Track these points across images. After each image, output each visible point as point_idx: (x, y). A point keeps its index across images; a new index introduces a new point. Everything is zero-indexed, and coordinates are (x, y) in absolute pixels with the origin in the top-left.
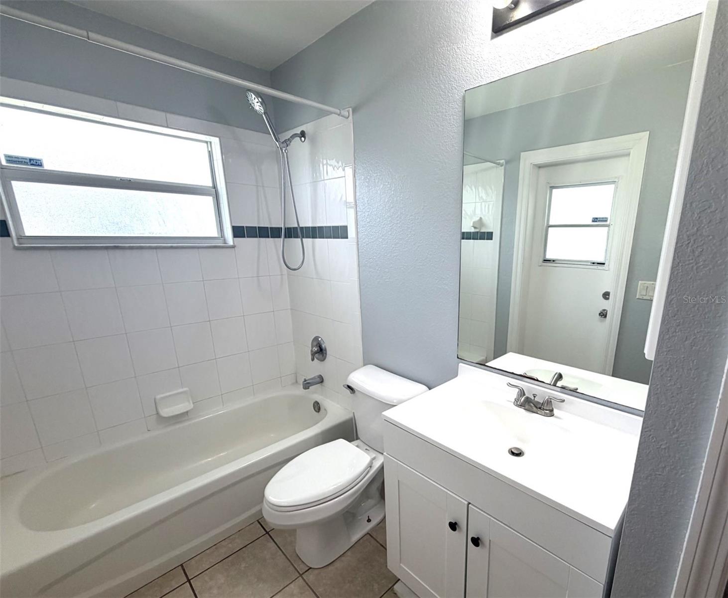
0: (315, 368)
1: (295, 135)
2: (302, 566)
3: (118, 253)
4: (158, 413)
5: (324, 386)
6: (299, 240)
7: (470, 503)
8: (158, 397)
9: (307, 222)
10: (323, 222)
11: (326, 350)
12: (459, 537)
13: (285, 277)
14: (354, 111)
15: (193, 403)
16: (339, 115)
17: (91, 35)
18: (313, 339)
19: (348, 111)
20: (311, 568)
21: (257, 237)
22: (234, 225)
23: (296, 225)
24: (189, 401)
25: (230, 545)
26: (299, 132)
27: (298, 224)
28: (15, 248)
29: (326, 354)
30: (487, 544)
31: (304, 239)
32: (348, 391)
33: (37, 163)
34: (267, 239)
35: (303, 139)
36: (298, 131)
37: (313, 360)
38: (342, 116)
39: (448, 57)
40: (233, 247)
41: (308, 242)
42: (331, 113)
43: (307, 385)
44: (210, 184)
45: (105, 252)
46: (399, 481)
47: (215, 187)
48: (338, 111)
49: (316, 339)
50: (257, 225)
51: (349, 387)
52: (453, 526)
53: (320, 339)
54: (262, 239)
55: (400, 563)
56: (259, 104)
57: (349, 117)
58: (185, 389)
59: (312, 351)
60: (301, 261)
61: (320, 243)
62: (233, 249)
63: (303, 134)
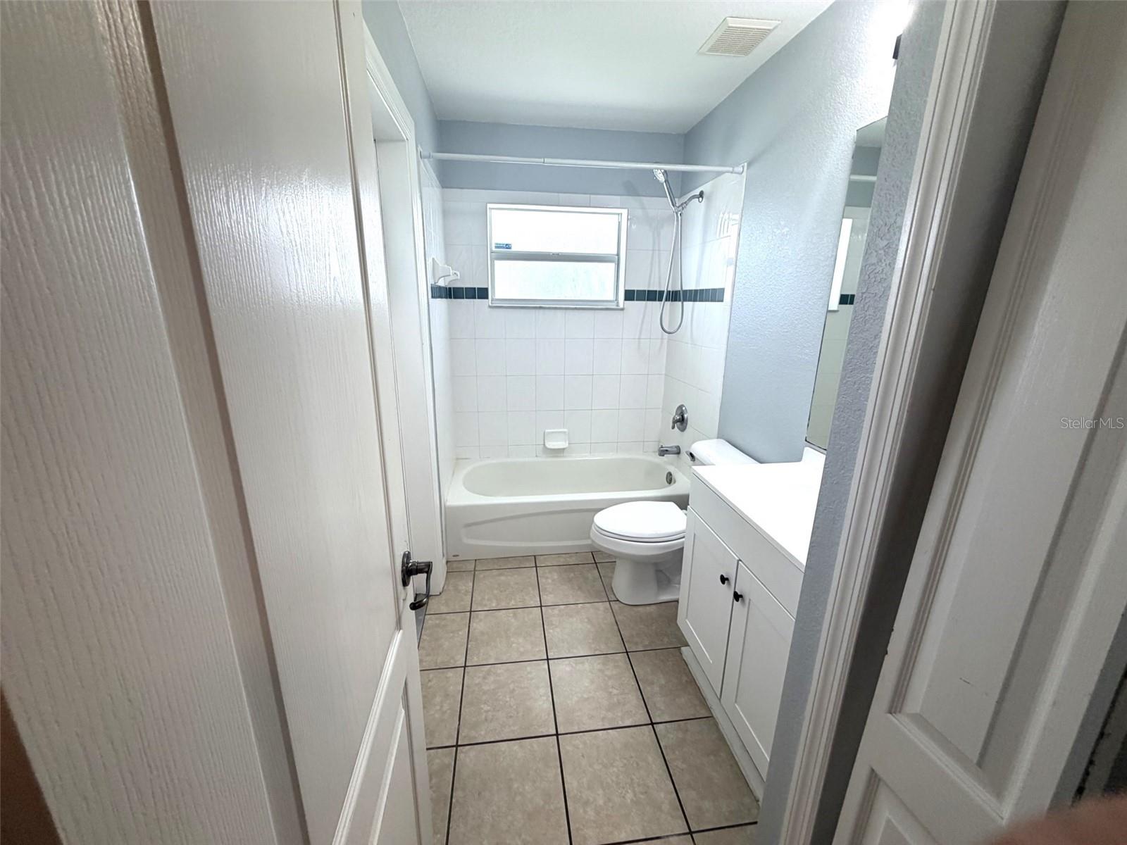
0: (674, 438)
1: (694, 197)
2: (612, 596)
3: (541, 311)
4: (544, 445)
5: (680, 458)
6: (680, 303)
7: (741, 560)
8: (547, 431)
9: (690, 285)
10: (705, 285)
11: (687, 421)
12: (726, 592)
13: (665, 341)
14: (749, 165)
15: (569, 444)
16: (732, 173)
17: (546, 160)
18: (678, 408)
19: (743, 167)
20: (618, 600)
21: (644, 300)
22: (627, 289)
23: (680, 289)
24: (565, 441)
25: (568, 559)
26: (698, 194)
27: (682, 288)
28: (490, 307)
29: (687, 424)
30: (747, 601)
31: (685, 303)
32: (689, 458)
33: (508, 246)
34: (654, 302)
35: (701, 199)
36: (697, 192)
37: (673, 428)
38: (736, 173)
39: (846, 94)
40: (622, 309)
41: (688, 305)
42: (723, 173)
43: (663, 452)
44: (616, 253)
45: (534, 311)
46: (695, 535)
47: (618, 255)
48: (731, 169)
49: (681, 407)
50: (646, 289)
51: (691, 455)
52: (723, 580)
53: (684, 408)
54: (649, 302)
55: (687, 618)
56: (661, 174)
57: (743, 171)
58: (566, 430)
59: (674, 419)
60: (679, 324)
61: (700, 306)
62: (622, 312)
63: (701, 195)
